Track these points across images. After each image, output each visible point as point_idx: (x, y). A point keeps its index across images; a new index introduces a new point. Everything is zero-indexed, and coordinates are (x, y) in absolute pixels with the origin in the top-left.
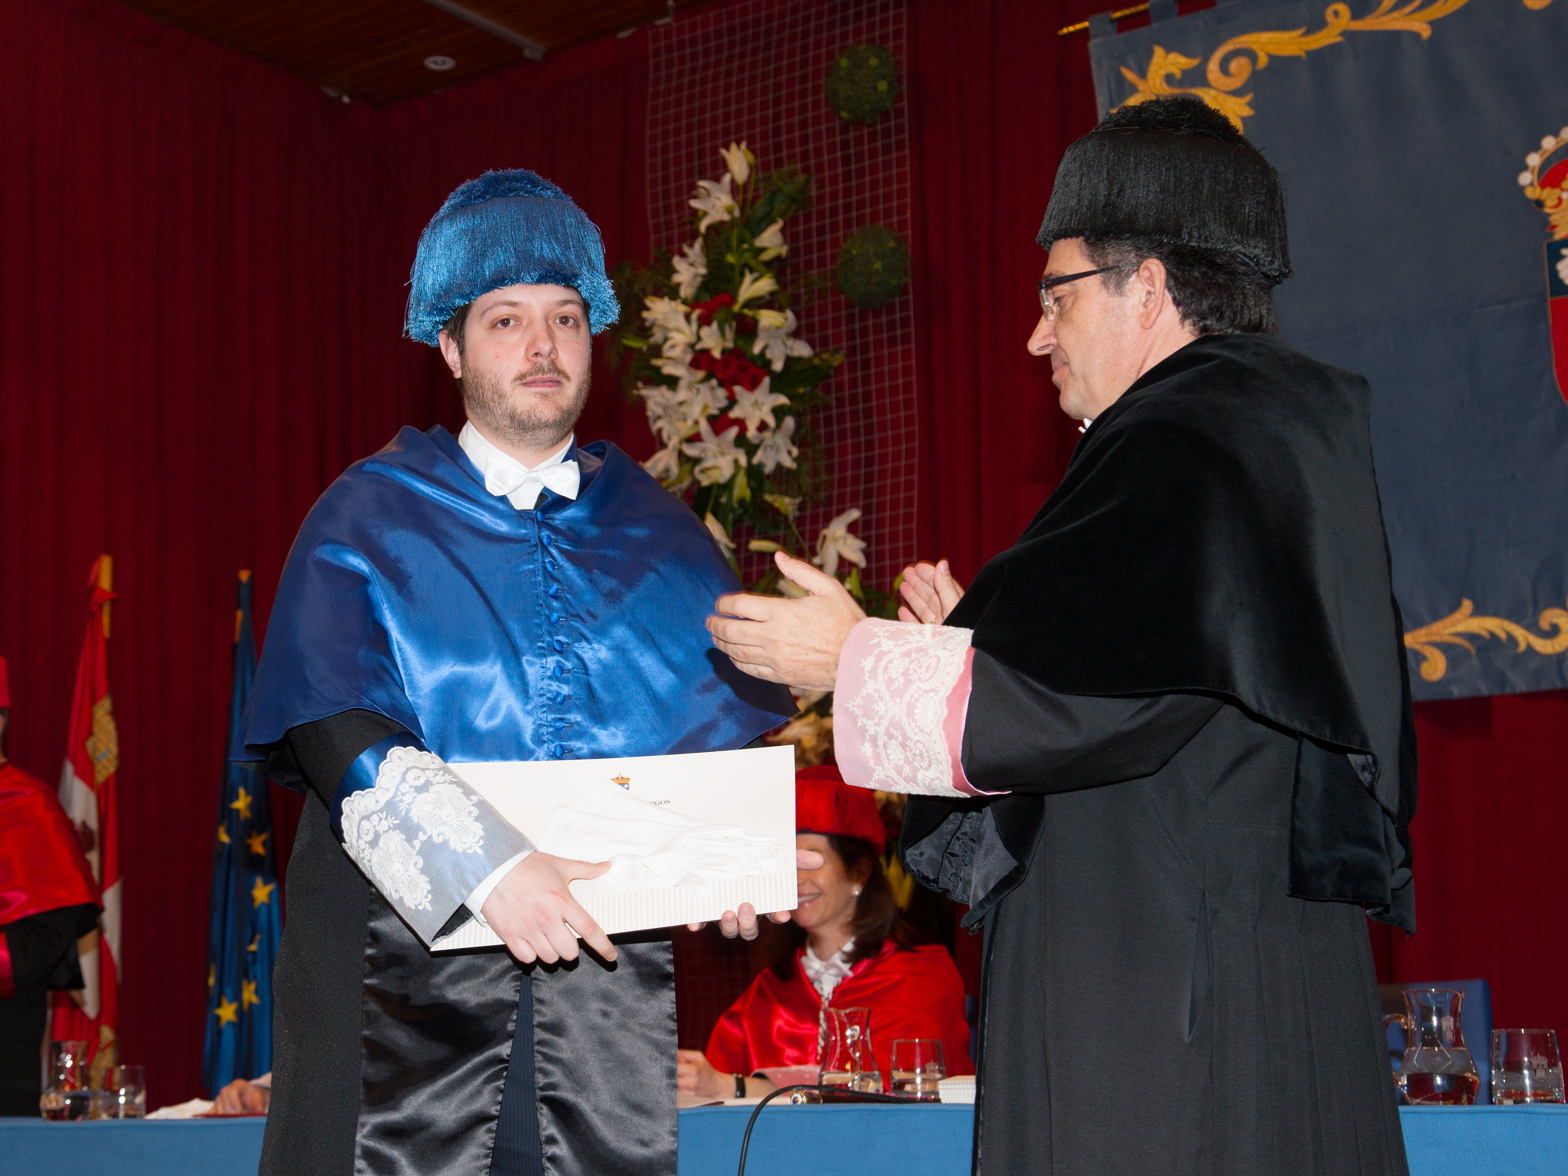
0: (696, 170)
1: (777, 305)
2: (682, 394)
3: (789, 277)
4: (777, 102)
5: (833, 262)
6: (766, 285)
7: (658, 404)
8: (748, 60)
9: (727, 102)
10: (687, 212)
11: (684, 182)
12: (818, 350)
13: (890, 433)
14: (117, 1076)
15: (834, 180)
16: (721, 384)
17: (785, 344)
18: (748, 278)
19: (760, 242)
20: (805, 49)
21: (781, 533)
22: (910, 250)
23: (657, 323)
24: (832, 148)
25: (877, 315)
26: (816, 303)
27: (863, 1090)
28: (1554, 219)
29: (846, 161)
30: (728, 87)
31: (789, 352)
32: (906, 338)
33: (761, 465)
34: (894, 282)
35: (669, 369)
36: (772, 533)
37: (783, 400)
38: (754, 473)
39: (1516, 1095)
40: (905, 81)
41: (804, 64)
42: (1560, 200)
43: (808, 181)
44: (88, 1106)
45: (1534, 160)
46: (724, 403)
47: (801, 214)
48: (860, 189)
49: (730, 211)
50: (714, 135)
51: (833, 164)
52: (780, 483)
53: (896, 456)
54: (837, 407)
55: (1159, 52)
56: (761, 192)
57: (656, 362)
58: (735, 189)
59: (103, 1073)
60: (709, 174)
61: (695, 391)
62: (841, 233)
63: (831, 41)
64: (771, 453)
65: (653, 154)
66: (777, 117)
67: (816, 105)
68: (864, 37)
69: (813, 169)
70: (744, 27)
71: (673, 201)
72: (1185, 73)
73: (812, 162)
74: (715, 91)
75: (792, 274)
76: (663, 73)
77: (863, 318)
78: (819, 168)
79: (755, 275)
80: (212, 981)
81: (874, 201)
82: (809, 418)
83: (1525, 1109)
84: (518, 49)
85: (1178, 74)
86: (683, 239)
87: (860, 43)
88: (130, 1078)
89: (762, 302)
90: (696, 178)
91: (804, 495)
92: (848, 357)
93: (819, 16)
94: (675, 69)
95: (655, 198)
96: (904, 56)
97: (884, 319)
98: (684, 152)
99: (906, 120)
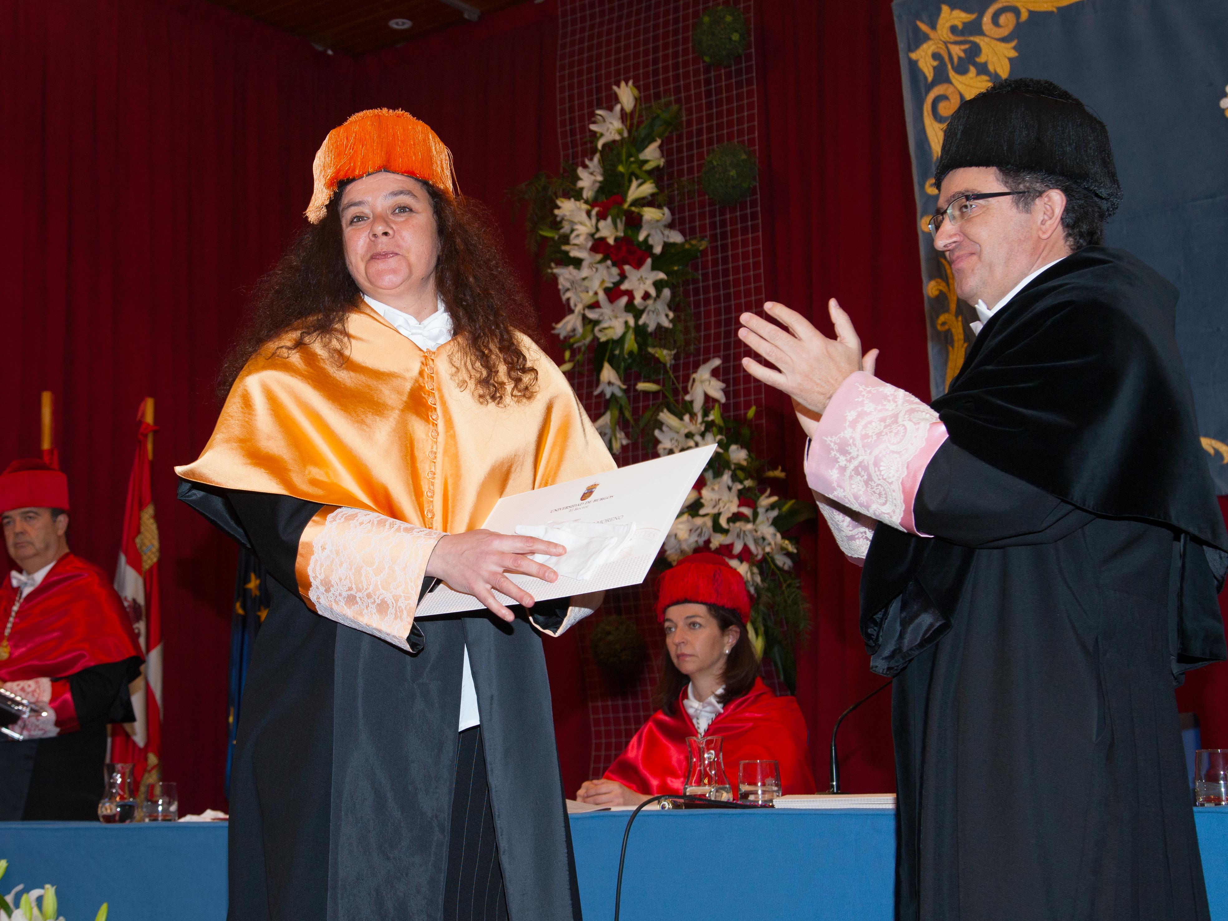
0: (595, 102)
1: (657, 203)
2: (585, 272)
3: (665, 183)
4: (656, 50)
5: (698, 172)
6: (647, 188)
7: (567, 280)
8: (633, 19)
10: (588, 134)
11: (586, 111)
12: (688, 238)
14: (158, 790)
15: (699, 108)
16: (614, 264)
17: (663, 234)
18: (635, 183)
19: (642, 156)
20: (676, 10)
21: (661, 377)
22: (757, 161)
23: (566, 218)
24: (697, 84)
25: (733, 210)
26: (687, 202)
29: (708, 94)
30: (618, 40)
31: (666, 240)
32: (755, 228)
33: (645, 325)
34: (745, 185)
35: (575, 253)
36: (654, 377)
37: (662, 276)
38: (640, 331)
40: (752, 34)
41: (676, 21)
43: (680, 110)
46: (617, 278)
47: (675, 133)
48: (720, 115)
49: (620, 133)
50: (608, 76)
51: (698, 97)
52: (660, 339)
54: (703, 281)
55: (945, 9)
56: (644, 118)
57: (565, 248)
58: (624, 117)
59: (146, 788)
60: (604, 105)
61: (594, 270)
62: (705, 149)
63: (696, 3)
64: (653, 316)
65: (562, 90)
66: (656, 61)
67: (685, 52)
69: (683, 100)
71: (577, 125)
72: (965, 24)
73: (683, 95)
74: (609, 43)
75: (668, 180)
76: (569, 29)
77: (722, 213)
78: (688, 99)
79: (640, 181)
80: (231, 719)
81: (730, 124)
82: (681, 289)
83: (1221, 809)
84: (460, 13)
85: (960, 26)
86: (585, 154)
87: (719, 4)
88: (167, 793)
89: (645, 201)
90: (595, 108)
91: (678, 349)
92: (711, 243)
94: (579, 26)
95: (563, 124)
96: (752, 14)
97: (738, 214)
98: (585, 88)
99: (753, 62)
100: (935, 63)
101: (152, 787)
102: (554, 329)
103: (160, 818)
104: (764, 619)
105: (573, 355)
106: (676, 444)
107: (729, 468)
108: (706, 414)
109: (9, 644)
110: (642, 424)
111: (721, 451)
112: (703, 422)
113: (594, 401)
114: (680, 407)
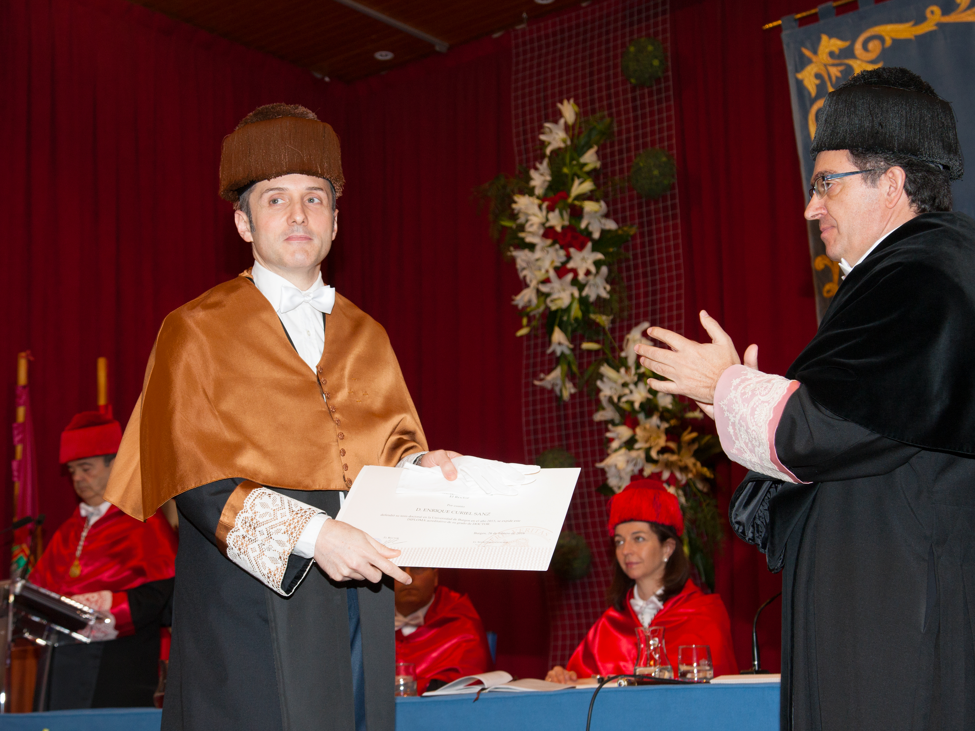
0: (543, 117)
1: (595, 198)
2: (538, 254)
3: (602, 181)
4: (591, 74)
5: (628, 172)
6: (587, 186)
7: (523, 260)
8: (573, 49)
9: (561, 75)
10: (538, 142)
11: (536, 124)
12: (621, 225)
13: (666, 275)
15: (628, 121)
16: (562, 247)
17: (600, 222)
18: (577, 182)
19: (583, 160)
20: (607, 41)
21: (601, 338)
22: (675, 162)
23: (522, 211)
24: (626, 101)
25: (656, 202)
26: (619, 196)
27: (661, 677)
29: (635, 109)
30: (561, 66)
31: (603, 227)
32: (674, 217)
33: (587, 297)
34: (666, 182)
35: (529, 239)
36: (595, 338)
37: (600, 256)
38: (583, 301)
40: (670, 60)
41: (607, 50)
43: (611, 123)
46: (563, 259)
47: (608, 142)
48: (644, 126)
49: (564, 141)
50: (553, 96)
51: (627, 111)
52: (600, 307)
53: (671, 289)
54: (633, 260)
55: (824, 38)
56: (583, 129)
57: (522, 235)
58: (567, 128)
60: (551, 119)
61: (545, 251)
62: (633, 154)
63: (623, 36)
64: (594, 289)
65: (516, 107)
66: (592, 83)
67: (616, 75)
68: (644, 33)
69: (615, 115)
71: (529, 136)
72: (841, 50)
73: (614, 110)
74: (553, 69)
75: (603, 179)
76: (521, 58)
77: (648, 204)
78: (619, 114)
79: (581, 180)
81: (653, 133)
82: (616, 267)
84: (431, 46)
85: (837, 51)
86: (536, 159)
87: (641, 37)
89: (586, 196)
90: (543, 121)
91: (614, 314)
92: (639, 229)
93: (616, 21)
94: (529, 56)
95: (518, 134)
96: (669, 44)
97: (661, 205)
98: (535, 106)
99: (671, 83)
100: (817, 82)
102: (513, 300)
104: (689, 533)
105: (529, 321)
106: (614, 392)
107: (657, 411)
109: (80, 564)
110: (586, 376)
111: (650, 396)
112: (636, 373)
113: (547, 358)
114: (617, 362)
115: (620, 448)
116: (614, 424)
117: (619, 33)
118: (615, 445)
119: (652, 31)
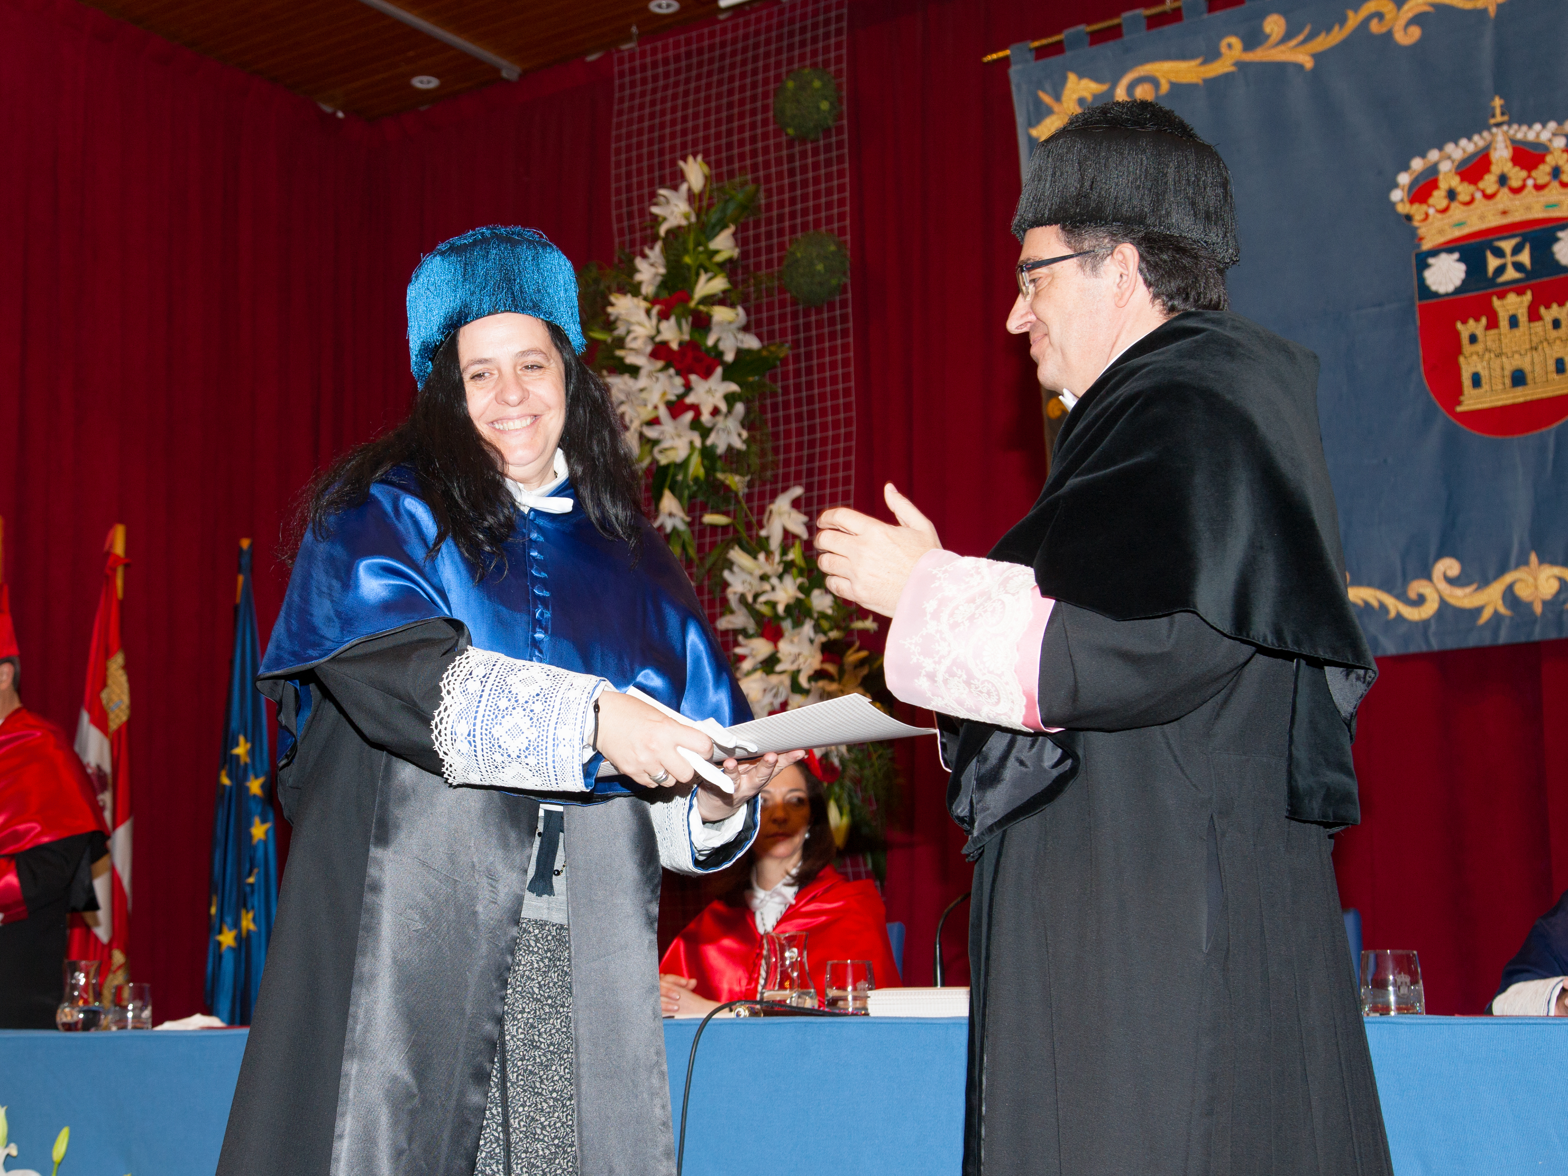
0: (657, 181)
1: (729, 302)
2: (643, 381)
3: (740, 278)
4: (730, 119)
5: (779, 265)
6: (719, 284)
7: (620, 391)
8: (704, 82)
9: (685, 119)
10: (648, 218)
11: (646, 191)
12: (766, 343)
13: (830, 418)
15: (781, 190)
16: (679, 373)
17: (736, 338)
18: (703, 278)
19: (714, 245)
20: (755, 72)
21: (732, 508)
22: (849, 253)
23: (621, 317)
24: (779, 161)
26: (765, 300)
28: (1422, 232)
29: (792, 173)
30: (685, 106)
31: (740, 345)
32: (845, 333)
33: (713, 447)
34: (834, 282)
35: (631, 359)
36: (723, 508)
37: (733, 387)
38: (707, 453)
39: (1382, 1009)
40: (845, 102)
41: (754, 85)
42: (1427, 215)
43: (757, 191)
44: (99, 1019)
45: (1404, 179)
46: (680, 390)
47: (751, 219)
48: (805, 198)
49: (687, 217)
50: (673, 149)
51: (780, 176)
52: (731, 463)
53: (836, 439)
54: (783, 395)
55: (1072, 78)
56: (715, 200)
57: (619, 353)
58: (691, 197)
59: (113, 991)
60: (668, 183)
61: (654, 379)
62: (787, 238)
63: (778, 64)
64: (723, 436)
65: (618, 165)
66: (730, 133)
67: (765, 122)
68: (808, 62)
69: (762, 180)
70: (700, 52)
71: (635, 207)
73: (761, 173)
74: (674, 110)
75: (743, 274)
76: (627, 92)
77: (807, 314)
78: (768, 179)
79: (710, 275)
81: (817, 209)
82: (757, 404)
83: (1390, 1020)
84: (497, 70)
85: (1089, 98)
86: (644, 242)
87: (805, 67)
88: (138, 995)
89: (716, 298)
90: (657, 187)
91: (752, 474)
92: (792, 348)
93: (768, 42)
94: (638, 89)
95: (619, 205)
96: (844, 79)
97: (825, 315)
98: (645, 163)
99: (846, 136)
101: (119, 989)
103: (130, 1026)
104: (850, 797)
106: (748, 587)
107: (811, 617)
108: (784, 551)
110: (708, 563)
111: (801, 596)
112: (781, 562)
114: (754, 544)
115: (754, 670)
116: (747, 636)
117: (772, 60)
118: (746, 665)
119: (820, 58)
